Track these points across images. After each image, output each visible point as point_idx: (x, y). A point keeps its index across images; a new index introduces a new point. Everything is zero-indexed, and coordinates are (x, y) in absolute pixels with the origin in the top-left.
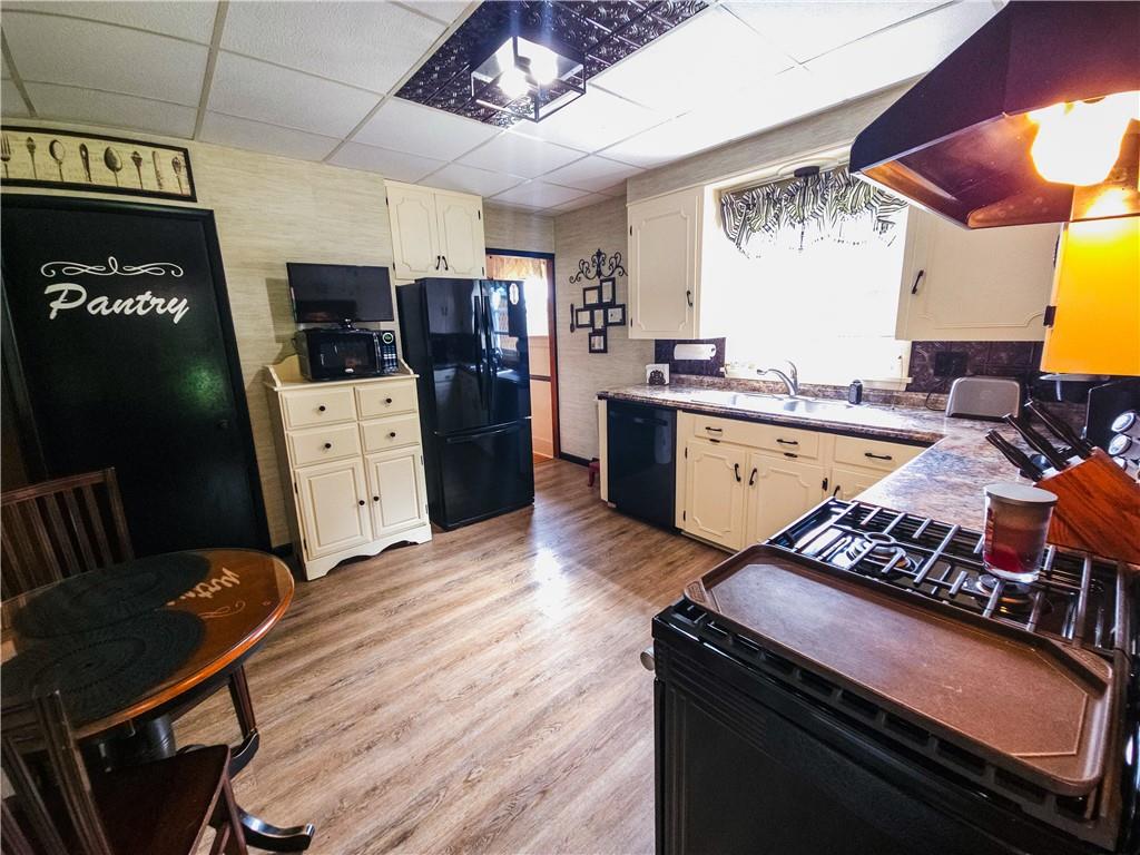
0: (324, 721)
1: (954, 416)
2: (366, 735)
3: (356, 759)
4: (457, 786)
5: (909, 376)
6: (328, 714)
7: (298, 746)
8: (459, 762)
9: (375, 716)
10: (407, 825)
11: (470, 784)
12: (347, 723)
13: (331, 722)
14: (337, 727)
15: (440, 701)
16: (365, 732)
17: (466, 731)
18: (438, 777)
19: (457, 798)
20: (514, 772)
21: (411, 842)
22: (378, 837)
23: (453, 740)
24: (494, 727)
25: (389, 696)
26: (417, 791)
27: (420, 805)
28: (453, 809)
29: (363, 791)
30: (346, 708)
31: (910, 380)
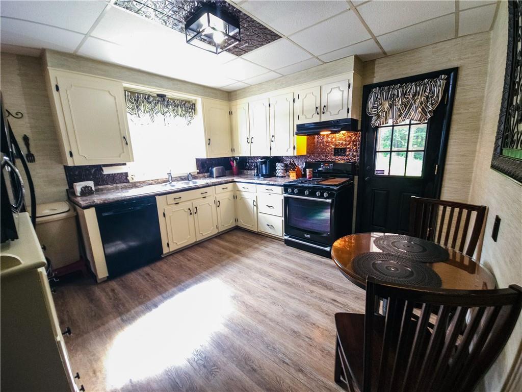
0: (310, 352)
1: (217, 177)
2: (309, 329)
3: (320, 326)
4: (314, 294)
5: (197, 169)
6: (306, 353)
7: (327, 354)
8: (307, 296)
9: (300, 331)
10: (331, 301)
11: (312, 292)
12: (307, 340)
13: (310, 348)
14: (311, 343)
15: (284, 310)
16: (308, 330)
17: (294, 298)
18: (314, 300)
19: (318, 293)
20: (304, 284)
21: (335, 298)
22: (338, 306)
23: (299, 300)
24: (291, 292)
25: (287, 331)
26: (320, 303)
27: (324, 301)
28: (321, 293)
29: (329, 317)
30: (300, 346)
31: (198, 171)
